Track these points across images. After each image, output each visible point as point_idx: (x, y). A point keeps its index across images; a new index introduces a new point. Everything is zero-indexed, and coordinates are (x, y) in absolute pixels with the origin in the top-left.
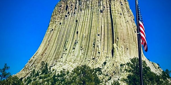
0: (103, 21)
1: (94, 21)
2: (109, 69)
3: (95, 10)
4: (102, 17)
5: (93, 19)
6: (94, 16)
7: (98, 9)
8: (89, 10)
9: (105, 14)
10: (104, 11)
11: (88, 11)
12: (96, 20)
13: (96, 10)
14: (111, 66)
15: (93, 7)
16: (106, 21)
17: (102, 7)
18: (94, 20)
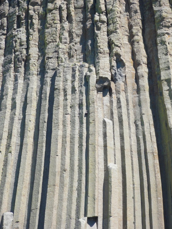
0: (114, 144)
1: (64, 142)
3: (66, 80)
4: (108, 121)
5: (58, 132)
6: (59, 114)
7: (85, 71)
8: (26, 79)
9: (123, 100)
10: (120, 82)
11: (21, 81)
12: (72, 138)
13: (69, 77)
15: (52, 63)
16: (131, 142)
17: (104, 61)
18: (64, 137)
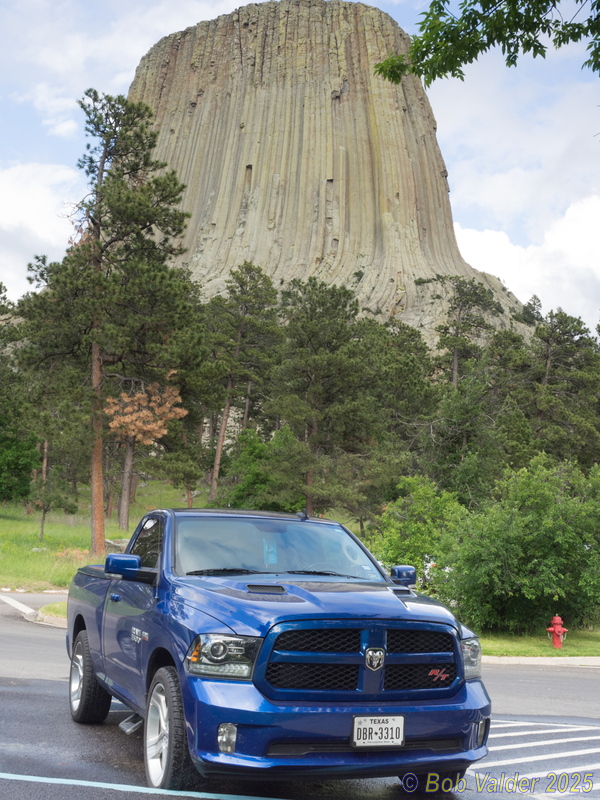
0: (342, 134)
1: (312, 132)
2: (381, 294)
5: (307, 125)
6: (308, 113)
7: (324, 86)
9: (348, 106)
10: (345, 94)
12: (317, 129)
14: (385, 285)
16: (352, 133)
17: (336, 80)
18: (312, 128)
